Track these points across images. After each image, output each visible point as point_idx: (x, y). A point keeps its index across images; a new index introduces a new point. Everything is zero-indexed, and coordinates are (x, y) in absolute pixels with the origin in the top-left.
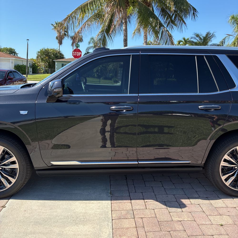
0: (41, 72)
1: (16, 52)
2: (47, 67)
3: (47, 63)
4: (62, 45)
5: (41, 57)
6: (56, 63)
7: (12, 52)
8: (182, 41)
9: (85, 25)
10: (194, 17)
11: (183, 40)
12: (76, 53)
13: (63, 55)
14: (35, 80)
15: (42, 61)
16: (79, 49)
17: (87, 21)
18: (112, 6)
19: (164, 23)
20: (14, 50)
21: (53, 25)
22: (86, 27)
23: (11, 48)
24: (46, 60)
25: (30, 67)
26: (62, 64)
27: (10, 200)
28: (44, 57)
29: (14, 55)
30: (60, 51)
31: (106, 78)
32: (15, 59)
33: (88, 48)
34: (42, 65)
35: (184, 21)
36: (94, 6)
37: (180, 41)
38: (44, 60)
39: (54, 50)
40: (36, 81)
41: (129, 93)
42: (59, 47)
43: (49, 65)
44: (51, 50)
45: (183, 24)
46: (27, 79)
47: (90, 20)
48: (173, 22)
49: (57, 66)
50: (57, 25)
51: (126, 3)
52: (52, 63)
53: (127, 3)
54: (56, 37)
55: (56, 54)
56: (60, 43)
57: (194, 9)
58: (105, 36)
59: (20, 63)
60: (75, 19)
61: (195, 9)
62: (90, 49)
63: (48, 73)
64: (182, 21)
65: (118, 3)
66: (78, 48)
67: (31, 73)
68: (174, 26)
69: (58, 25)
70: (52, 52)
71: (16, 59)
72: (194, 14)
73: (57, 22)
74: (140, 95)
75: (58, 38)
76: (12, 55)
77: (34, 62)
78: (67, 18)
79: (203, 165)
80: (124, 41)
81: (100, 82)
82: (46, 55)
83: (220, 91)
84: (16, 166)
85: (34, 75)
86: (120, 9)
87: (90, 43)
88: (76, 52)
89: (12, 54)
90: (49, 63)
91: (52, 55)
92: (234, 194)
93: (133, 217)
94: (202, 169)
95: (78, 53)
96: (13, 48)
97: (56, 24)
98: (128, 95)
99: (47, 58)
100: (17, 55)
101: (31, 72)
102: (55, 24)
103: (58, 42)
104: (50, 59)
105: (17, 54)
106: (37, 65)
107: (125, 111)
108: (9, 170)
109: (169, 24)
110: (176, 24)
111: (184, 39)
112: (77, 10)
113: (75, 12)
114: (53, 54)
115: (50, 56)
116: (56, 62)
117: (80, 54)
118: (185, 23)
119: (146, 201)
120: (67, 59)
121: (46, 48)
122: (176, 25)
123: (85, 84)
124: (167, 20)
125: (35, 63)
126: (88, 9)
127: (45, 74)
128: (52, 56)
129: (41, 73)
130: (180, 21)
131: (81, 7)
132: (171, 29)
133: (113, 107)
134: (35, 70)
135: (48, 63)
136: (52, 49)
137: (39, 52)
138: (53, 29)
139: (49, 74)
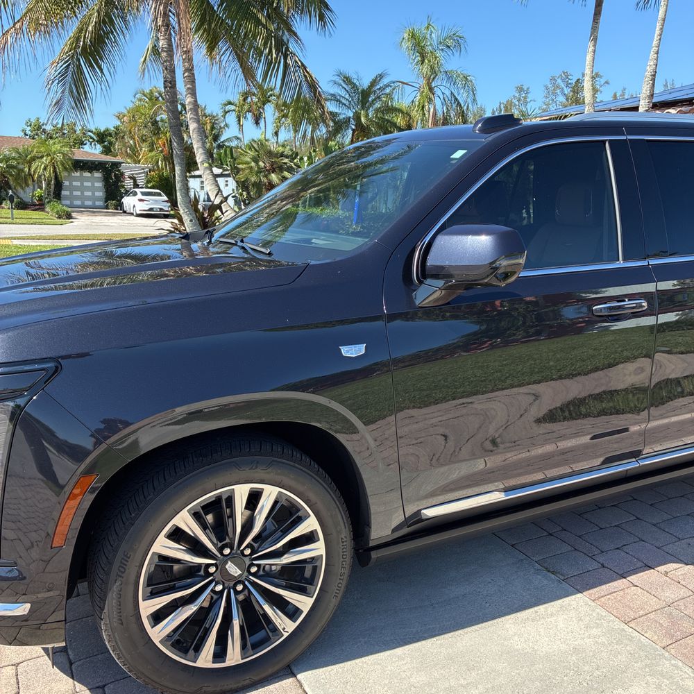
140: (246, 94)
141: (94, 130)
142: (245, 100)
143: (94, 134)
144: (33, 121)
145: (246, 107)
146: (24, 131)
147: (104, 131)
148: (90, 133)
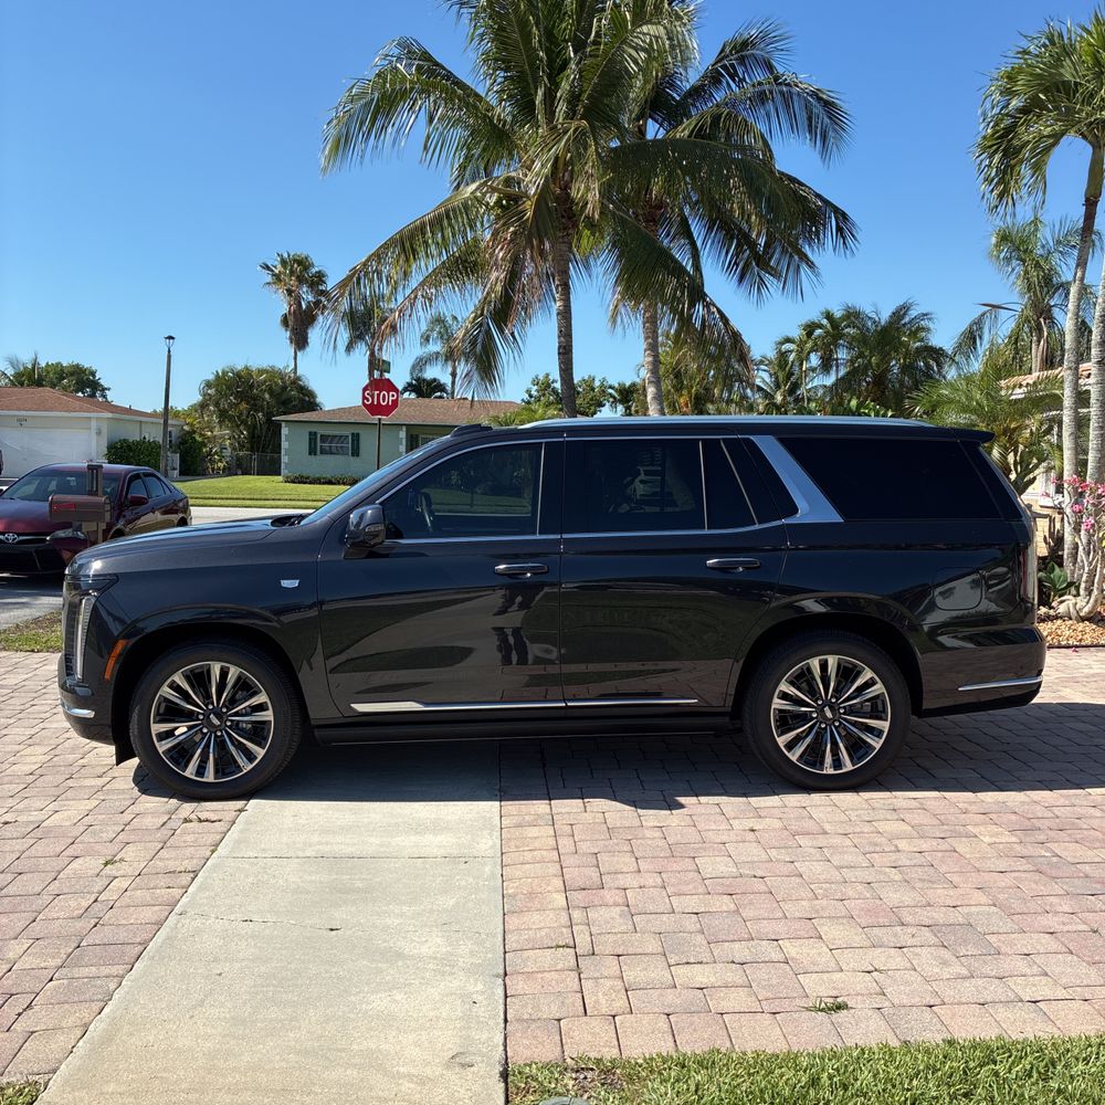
0: (213, 469)
1: (102, 382)
2: (242, 447)
3: (242, 428)
4: (308, 349)
5: (217, 404)
6: (285, 431)
7: (83, 382)
8: (820, 326)
9: (416, 297)
10: (844, 243)
11: (825, 322)
12: (379, 395)
13: (311, 394)
14: (202, 502)
15: (224, 421)
16: (388, 380)
17: (422, 284)
18: (511, 240)
19: (728, 268)
20: (93, 374)
21: (267, 268)
22: (419, 304)
23: (77, 365)
24: (239, 418)
25: (171, 447)
26: (310, 433)
27: (251, 801)
28: (231, 405)
29: (93, 395)
30: (299, 379)
31: (497, 490)
32: (110, 415)
33: (421, 360)
34: (222, 438)
35: (804, 257)
36: (448, 232)
37: (813, 323)
38: (231, 419)
39: (273, 373)
40: (202, 506)
41: (540, 533)
42: (295, 358)
43: (253, 437)
44: (261, 372)
45: (804, 267)
46: (191, 502)
47: (433, 280)
48: (762, 261)
49: (287, 443)
50: (285, 268)
51: (563, 217)
52: (265, 428)
53: (570, 218)
54: (279, 319)
55: (284, 388)
56: (300, 341)
57: (842, 216)
58: (489, 333)
59: (133, 435)
60: (380, 279)
61: (844, 215)
62: (428, 367)
63: (246, 472)
64: (796, 257)
65: (534, 224)
66: (387, 375)
67: (176, 472)
68: (768, 278)
69: (292, 266)
70: (265, 382)
71: (117, 416)
72: (839, 229)
73: (285, 255)
74: (565, 536)
75: (290, 323)
76: (80, 394)
77: (186, 428)
78: (349, 278)
79: (730, 709)
80: (559, 354)
81: (471, 505)
82: (239, 396)
83: (760, 523)
84: (268, 715)
85: (189, 483)
86: (539, 247)
87: (427, 340)
88: (376, 392)
89: (83, 393)
90: (252, 429)
91: (267, 396)
92: (810, 782)
93: (551, 823)
94: (727, 719)
95: (384, 395)
96: (86, 364)
97: (284, 262)
98: (538, 537)
99: (244, 406)
100: (104, 397)
101: (174, 469)
102: (276, 263)
103: (291, 339)
104: (257, 411)
105: (104, 389)
106: (198, 439)
107: (529, 575)
108: (250, 726)
109: (747, 270)
110: (775, 270)
111: (829, 316)
112: (385, 246)
113: (378, 256)
114: (271, 391)
115: (255, 398)
116: (283, 424)
117: (391, 398)
118: (811, 265)
119: (586, 800)
120: (333, 410)
121: (239, 367)
122: (776, 274)
123: (431, 513)
124: (737, 253)
125: (194, 432)
126: (426, 242)
127: (236, 474)
128: (264, 399)
129: (216, 474)
130: (791, 256)
131: (401, 238)
132: (759, 288)
133: (502, 567)
134: (194, 461)
135: (248, 428)
136: (266, 371)
137: (208, 385)
138: (269, 283)
139: (251, 477)
140: (809, 326)
141: (617, 385)
142: (809, 334)
143: (616, 390)
144: (541, 377)
145: (809, 345)
146: (529, 391)
147: (630, 386)
148: (610, 391)
